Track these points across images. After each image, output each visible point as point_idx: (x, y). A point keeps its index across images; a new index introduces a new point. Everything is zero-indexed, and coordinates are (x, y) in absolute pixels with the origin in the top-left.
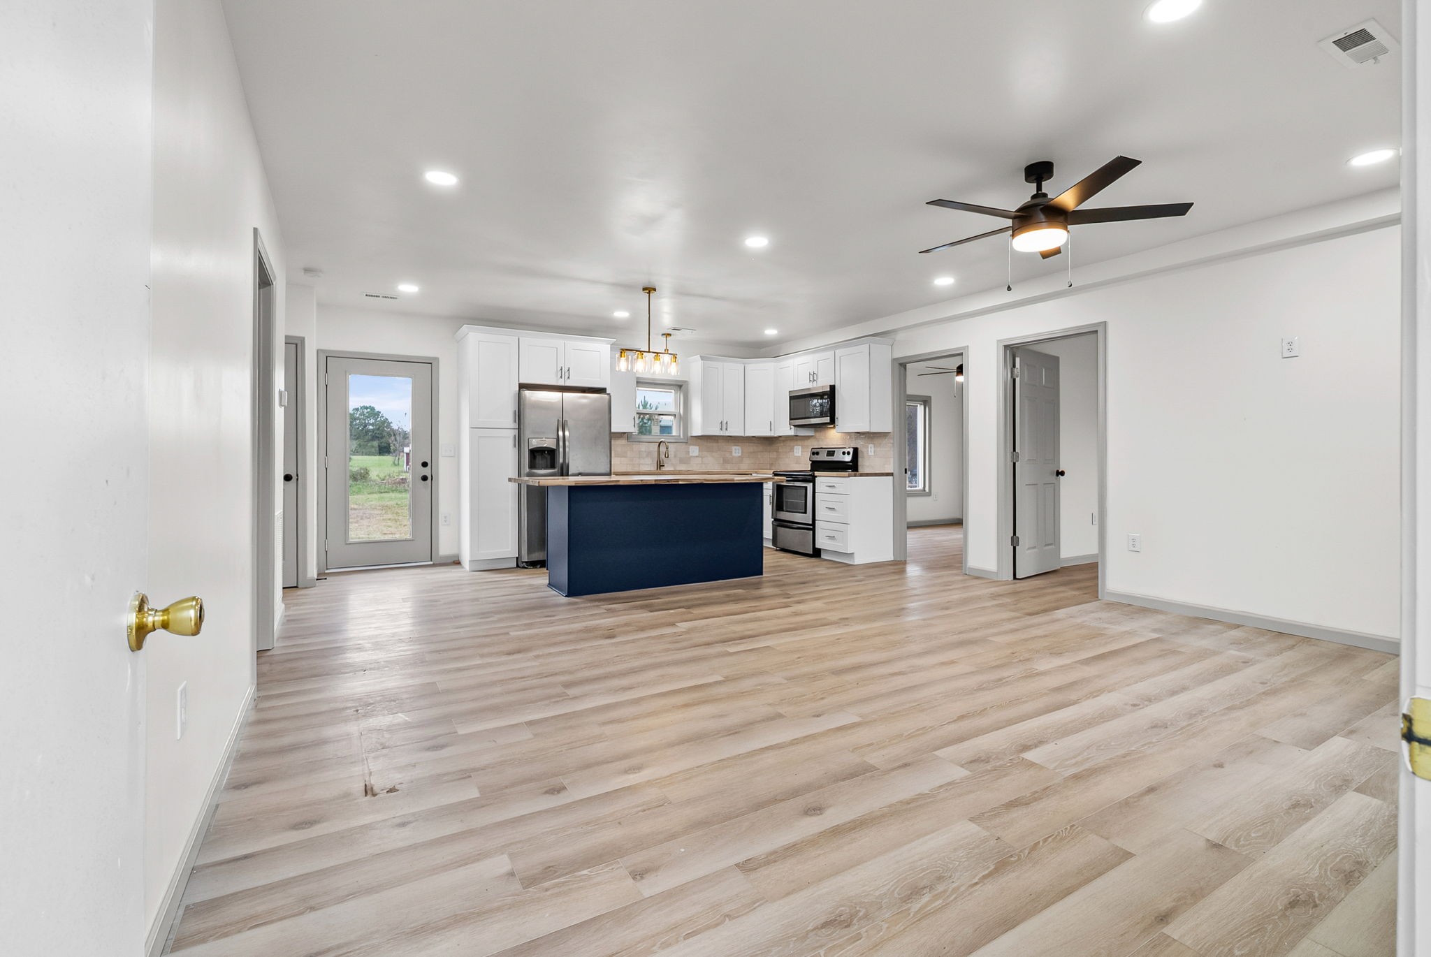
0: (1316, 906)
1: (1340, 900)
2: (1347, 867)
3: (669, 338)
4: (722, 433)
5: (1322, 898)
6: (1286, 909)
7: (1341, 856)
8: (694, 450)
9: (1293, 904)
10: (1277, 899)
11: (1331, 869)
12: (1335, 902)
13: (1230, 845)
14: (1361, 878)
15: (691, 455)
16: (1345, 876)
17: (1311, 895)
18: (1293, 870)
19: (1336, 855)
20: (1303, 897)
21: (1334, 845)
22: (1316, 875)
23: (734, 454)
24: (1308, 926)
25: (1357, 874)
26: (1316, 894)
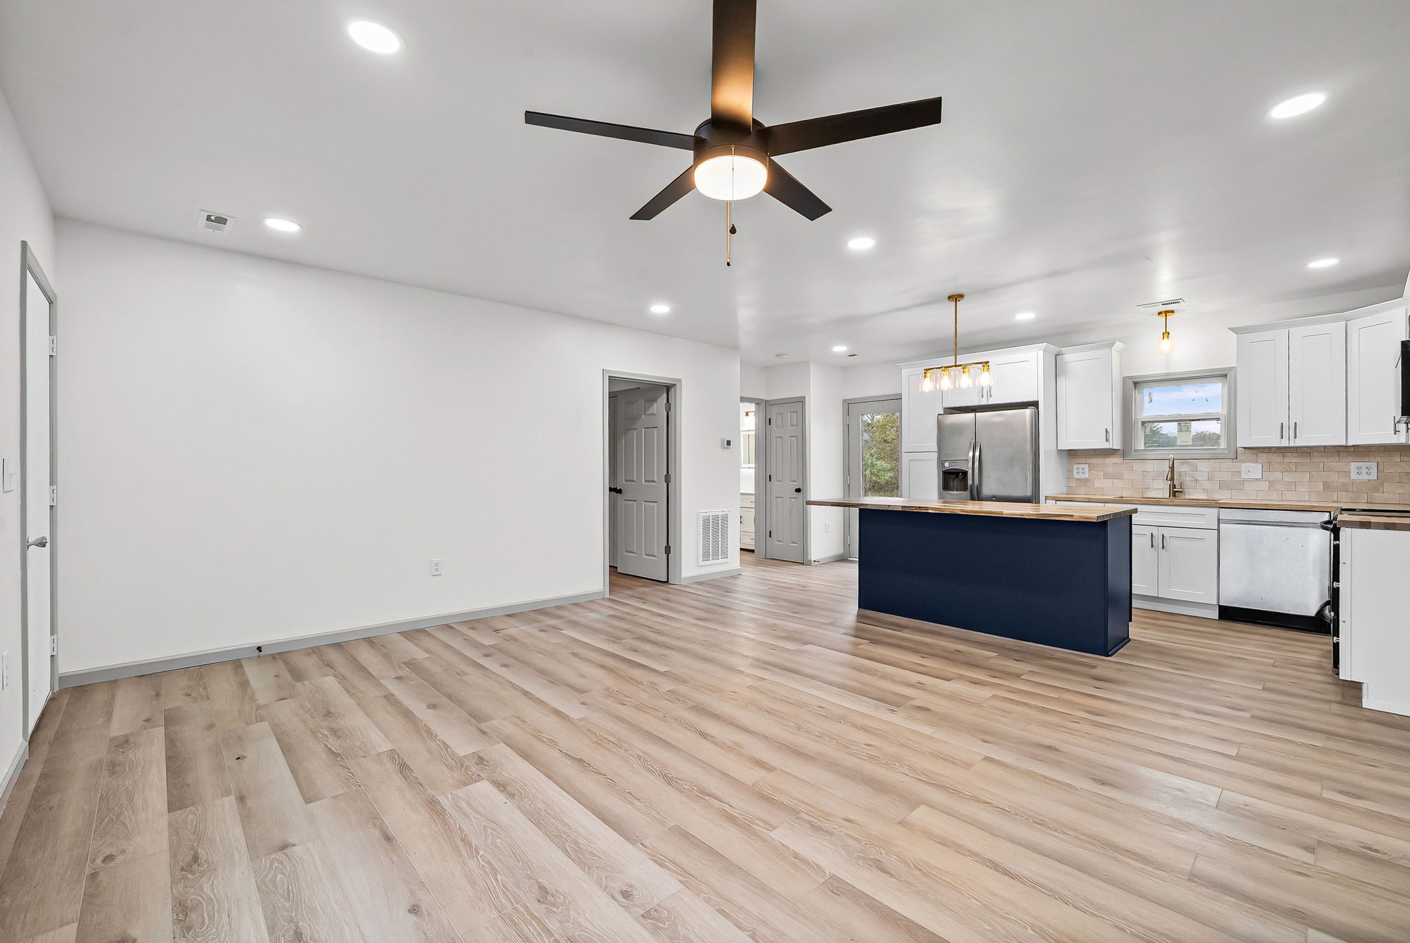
0: (182, 869)
1: (173, 887)
2: (193, 916)
3: (1170, 317)
4: (1285, 443)
5: (184, 878)
6: (196, 853)
7: (207, 921)
8: (1252, 470)
9: (196, 859)
10: (207, 853)
11: (202, 904)
12: (174, 882)
13: (279, 856)
14: (175, 917)
15: (1244, 476)
16: (187, 907)
17: (192, 873)
18: (223, 878)
19: (211, 918)
20: (195, 867)
21: (222, 927)
22: (205, 889)
23: (1354, 476)
24: (174, 854)
25: (181, 917)
26: (190, 876)
